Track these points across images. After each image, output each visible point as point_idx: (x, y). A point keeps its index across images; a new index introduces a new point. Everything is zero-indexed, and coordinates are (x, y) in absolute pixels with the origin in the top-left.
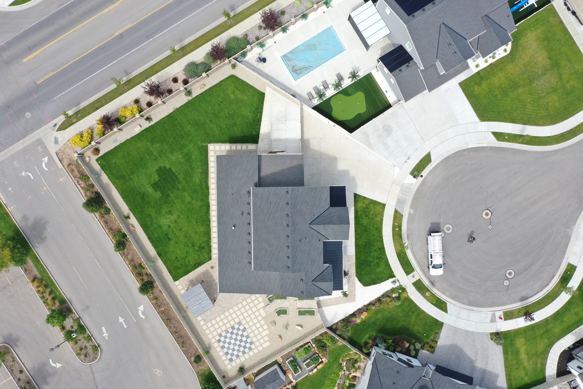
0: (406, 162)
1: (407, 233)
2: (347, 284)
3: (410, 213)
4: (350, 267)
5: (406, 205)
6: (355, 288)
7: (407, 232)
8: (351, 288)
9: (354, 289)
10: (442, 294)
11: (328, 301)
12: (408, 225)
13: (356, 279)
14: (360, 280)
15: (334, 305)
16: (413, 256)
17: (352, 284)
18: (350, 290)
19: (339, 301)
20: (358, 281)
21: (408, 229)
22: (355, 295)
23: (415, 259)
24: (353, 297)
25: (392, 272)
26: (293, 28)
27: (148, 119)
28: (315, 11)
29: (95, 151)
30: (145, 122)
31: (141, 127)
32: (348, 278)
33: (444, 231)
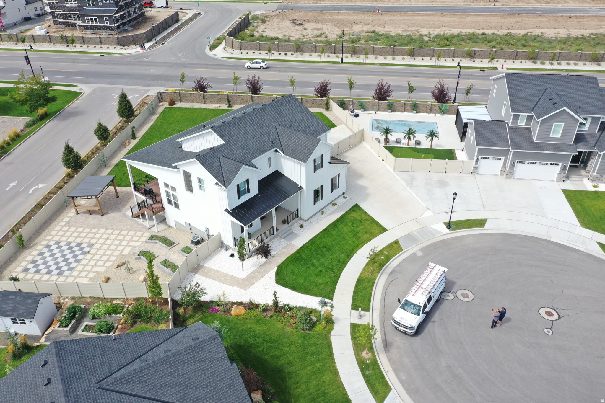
1: (394, 269)
2: (256, 268)
3: (414, 254)
4: (281, 254)
5: (415, 245)
6: (262, 277)
7: (395, 268)
8: (257, 274)
9: (260, 276)
11: (213, 272)
12: (401, 262)
13: (275, 270)
14: (277, 274)
15: (214, 279)
17: (262, 270)
18: (253, 275)
19: (225, 279)
20: (275, 273)
21: (399, 265)
22: (253, 283)
24: (247, 284)
25: (333, 293)
26: (399, 113)
27: (230, 106)
28: (428, 113)
29: (172, 103)
30: (225, 106)
31: (220, 107)
32: (266, 263)
33: (456, 294)
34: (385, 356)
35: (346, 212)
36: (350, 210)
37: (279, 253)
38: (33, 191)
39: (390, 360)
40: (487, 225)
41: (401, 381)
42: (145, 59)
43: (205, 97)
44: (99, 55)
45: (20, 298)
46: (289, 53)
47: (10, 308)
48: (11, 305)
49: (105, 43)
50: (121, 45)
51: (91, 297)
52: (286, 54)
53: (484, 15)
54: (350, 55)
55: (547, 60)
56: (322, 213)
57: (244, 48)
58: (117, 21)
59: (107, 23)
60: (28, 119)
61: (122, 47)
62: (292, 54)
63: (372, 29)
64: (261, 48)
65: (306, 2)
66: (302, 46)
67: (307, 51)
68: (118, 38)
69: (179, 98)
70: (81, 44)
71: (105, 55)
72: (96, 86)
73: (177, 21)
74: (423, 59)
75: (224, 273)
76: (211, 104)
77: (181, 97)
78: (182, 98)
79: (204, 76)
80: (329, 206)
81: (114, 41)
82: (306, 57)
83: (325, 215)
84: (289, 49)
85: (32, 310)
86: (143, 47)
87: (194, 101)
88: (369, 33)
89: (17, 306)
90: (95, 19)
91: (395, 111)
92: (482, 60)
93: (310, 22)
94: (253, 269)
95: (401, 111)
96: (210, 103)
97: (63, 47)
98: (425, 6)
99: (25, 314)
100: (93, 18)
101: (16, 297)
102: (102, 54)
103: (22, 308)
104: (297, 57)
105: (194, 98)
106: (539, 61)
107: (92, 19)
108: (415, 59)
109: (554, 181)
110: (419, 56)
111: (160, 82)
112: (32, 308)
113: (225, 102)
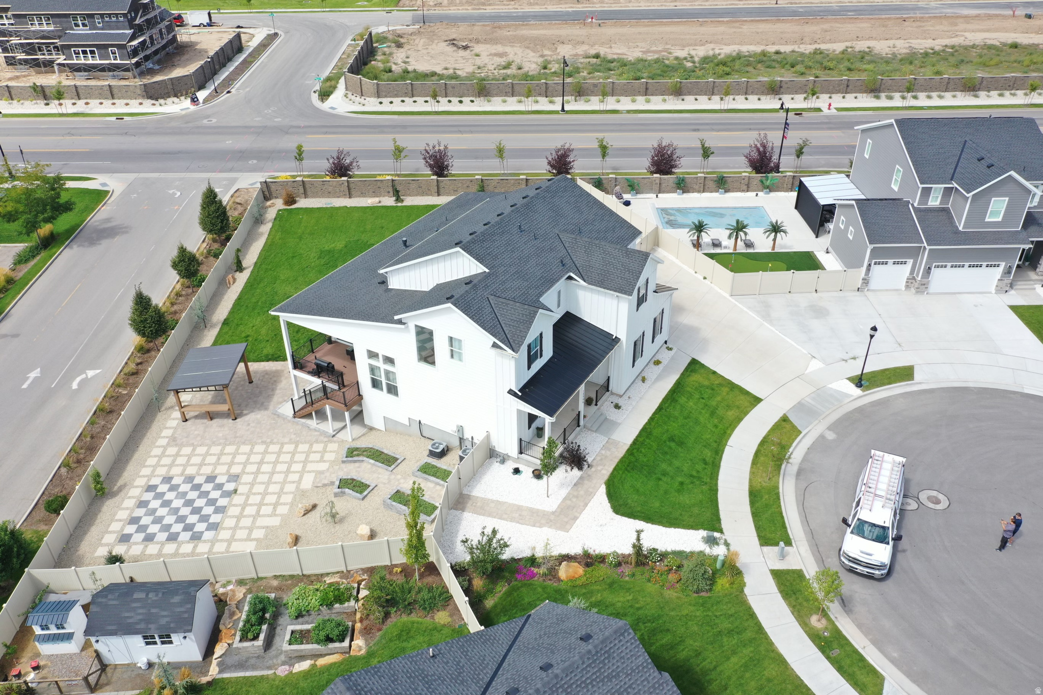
0: (846, 361)
1: (799, 467)
2: (569, 488)
3: (822, 437)
4: (601, 460)
5: (817, 422)
6: (586, 505)
7: (800, 464)
8: (574, 500)
9: (582, 504)
10: (872, 646)
11: (492, 505)
12: (807, 454)
13: (603, 489)
14: (611, 495)
15: (501, 518)
16: (799, 514)
17: (582, 493)
18: (568, 502)
19: (520, 515)
20: (605, 496)
21: (805, 459)
22: (575, 518)
23: (802, 522)
24: (566, 520)
25: (719, 520)
26: (695, 195)
27: (398, 199)
28: (743, 191)
29: (290, 201)
30: (389, 201)
31: (380, 202)
32: (581, 478)
33: (918, 498)
34: (848, 620)
35: (682, 374)
36: (686, 369)
37: (599, 458)
38: (79, 384)
39: (860, 626)
40: (917, 376)
41: (893, 661)
42: (205, 121)
43: (351, 185)
44: (114, 119)
45: (157, 595)
46: (466, 100)
47: (140, 617)
48: (140, 611)
49: (120, 95)
50: (151, 98)
51: (276, 577)
52: (461, 102)
53: (767, 20)
54: (573, 98)
55: (896, 91)
56: (644, 380)
57: (384, 94)
58: (135, 52)
59: (115, 59)
60: (19, 247)
61: (153, 102)
62: (472, 101)
63: (593, 52)
64: (415, 92)
65: (460, 8)
66: (488, 86)
67: (497, 95)
68: (145, 85)
69: (302, 190)
70: (72, 98)
71: (126, 118)
72: (131, 177)
73: (240, 49)
74: (696, 100)
75: (514, 505)
76: (362, 199)
77: (305, 189)
78: (308, 190)
79: (346, 147)
80: (648, 366)
81: (139, 92)
82: (496, 104)
83: (648, 383)
84: (466, 92)
85: (186, 615)
86: (194, 100)
87: (329, 194)
88: (589, 57)
89: (153, 611)
90: (92, 52)
91: (688, 192)
92: (792, 96)
93: (482, 43)
94: (564, 492)
95: (699, 192)
96: (359, 196)
97: (37, 107)
98: (663, 8)
99: (172, 625)
100: (88, 49)
101: (147, 595)
102: (120, 117)
103: (165, 613)
104: (481, 105)
105: (330, 189)
106: (883, 95)
107: (84, 52)
108: (683, 100)
109: (990, 293)
110: (689, 94)
111: (250, 162)
112: (185, 612)
113: (389, 192)
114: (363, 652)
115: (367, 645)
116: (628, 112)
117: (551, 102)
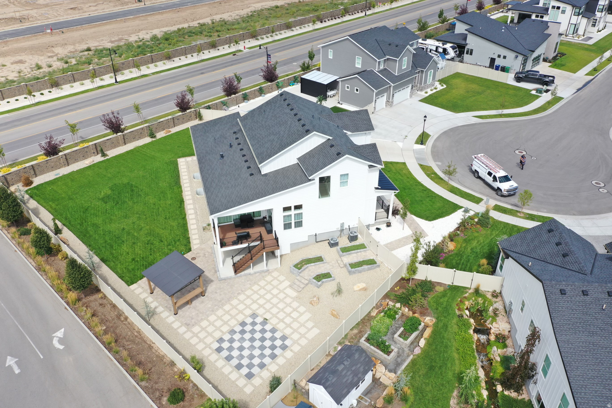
0: (405, 138)
2: (405, 223)
8: (412, 225)
9: (417, 225)
13: (414, 216)
16: (470, 190)
17: (410, 222)
20: (419, 218)
22: (423, 230)
25: (457, 204)
26: (253, 101)
27: (104, 155)
29: (29, 182)
30: (98, 158)
31: (93, 161)
38: (62, 344)
40: (430, 134)
43: (68, 157)
46: (45, 92)
51: (352, 329)
52: (42, 94)
62: (50, 92)
66: (56, 79)
69: (33, 173)
74: (180, 59)
77: (35, 170)
78: (37, 171)
82: (67, 90)
84: (42, 87)
87: (53, 168)
88: (83, 51)
92: (223, 47)
95: (253, 98)
104: (56, 93)
105: (52, 164)
108: (174, 61)
113: (94, 153)
114: (434, 320)
115: (432, 317)
116: (153, 74)
117: (102, 80)
